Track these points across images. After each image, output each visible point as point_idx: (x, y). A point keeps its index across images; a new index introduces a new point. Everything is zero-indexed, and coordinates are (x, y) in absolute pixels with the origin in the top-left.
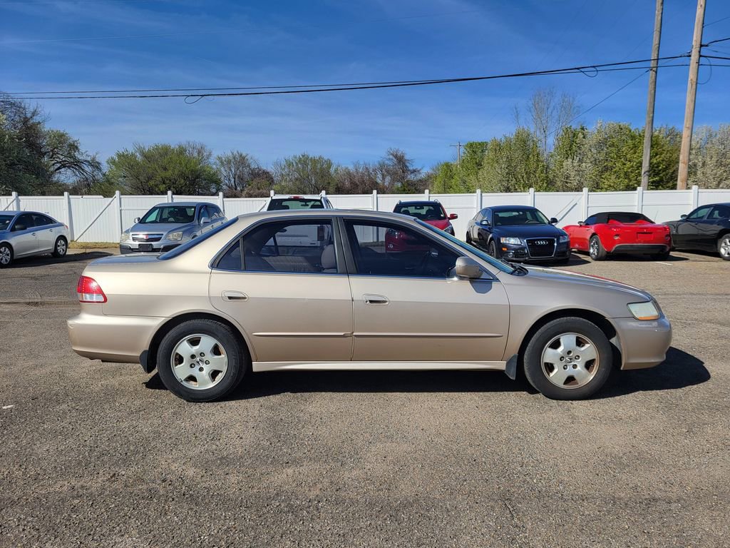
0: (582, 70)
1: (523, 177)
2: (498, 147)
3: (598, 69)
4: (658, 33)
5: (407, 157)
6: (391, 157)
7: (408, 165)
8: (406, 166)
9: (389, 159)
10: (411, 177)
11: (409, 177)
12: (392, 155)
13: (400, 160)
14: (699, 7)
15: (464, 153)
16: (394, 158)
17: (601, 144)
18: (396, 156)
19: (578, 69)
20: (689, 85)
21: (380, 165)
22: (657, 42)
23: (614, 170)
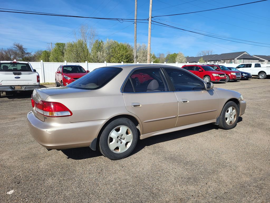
0: (119, 20)
1: (83, 57)
2: (72, 46)
3: (123, 20)
4: (136, 11)
5: (23, 47)
6: (16, 46)
7: (24, 50)
8: (24, 51)
9: (15, 47)
10: (27, 56)
11: (25, 56)
12: (16, 45)
13: (20, 48)
14: (150, 4)
15: (55, 47)
16: (17, 47)
17: (109, 47)
18: (18, 46)
19: (117, 19)
20: (149, 30)
21: (8, 49)
22: (136, 14)
23: (114, 56)
